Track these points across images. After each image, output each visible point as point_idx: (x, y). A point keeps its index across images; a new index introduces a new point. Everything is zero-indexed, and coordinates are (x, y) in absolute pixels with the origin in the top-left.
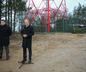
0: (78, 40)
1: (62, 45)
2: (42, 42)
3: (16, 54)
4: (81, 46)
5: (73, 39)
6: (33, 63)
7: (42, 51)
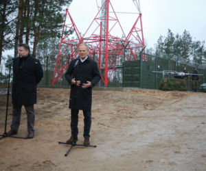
0: (179, 103)
1: (145, 112)
2: (100, 105)
3: (49, 125)
4: (192, 115)
5: (165, 102)
6: (95, 146)
7: (106, 122)
